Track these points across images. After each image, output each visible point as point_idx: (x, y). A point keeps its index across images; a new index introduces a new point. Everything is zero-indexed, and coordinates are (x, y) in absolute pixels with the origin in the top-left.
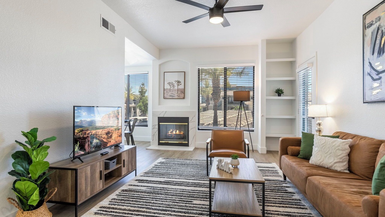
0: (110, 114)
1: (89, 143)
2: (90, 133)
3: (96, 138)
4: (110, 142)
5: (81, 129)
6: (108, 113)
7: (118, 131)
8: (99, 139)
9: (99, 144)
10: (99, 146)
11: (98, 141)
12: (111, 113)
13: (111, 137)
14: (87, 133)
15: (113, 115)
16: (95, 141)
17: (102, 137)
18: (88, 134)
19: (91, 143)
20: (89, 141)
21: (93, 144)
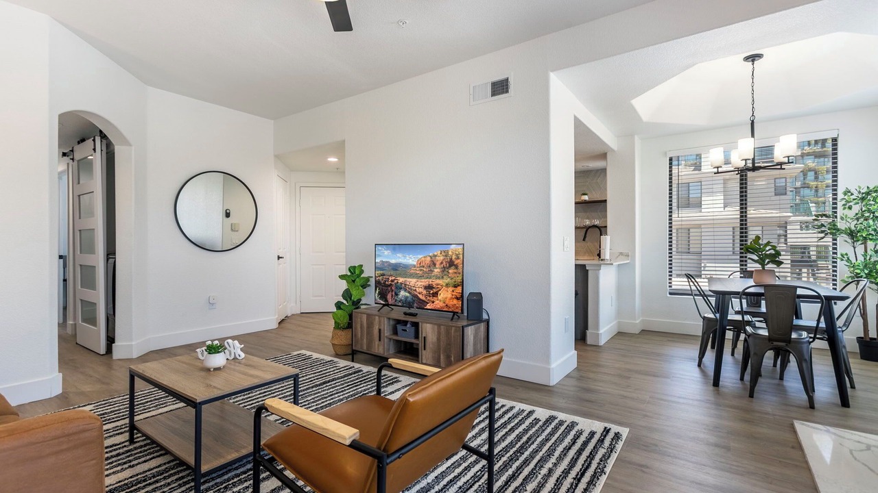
0: (435, 256)
1: (393, 293)
2: (396, 281)
3: (405, 290)
4: (433, 302)
5: (382, 272)
6: (431, 254)
7: (454, 289)
8: (409, 293)
9: (409, 299)
10: (409, 303)
11: (408, 294)
12: (439, 255)
13: (435, 294)
14: (390, 279)
15: (442, 258)
16: (403, 294)
17: (415, 290)
18: (392, 281)
19: (397, 294)
20: (392, 291)
21: (400, 296)
